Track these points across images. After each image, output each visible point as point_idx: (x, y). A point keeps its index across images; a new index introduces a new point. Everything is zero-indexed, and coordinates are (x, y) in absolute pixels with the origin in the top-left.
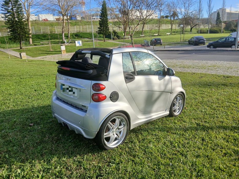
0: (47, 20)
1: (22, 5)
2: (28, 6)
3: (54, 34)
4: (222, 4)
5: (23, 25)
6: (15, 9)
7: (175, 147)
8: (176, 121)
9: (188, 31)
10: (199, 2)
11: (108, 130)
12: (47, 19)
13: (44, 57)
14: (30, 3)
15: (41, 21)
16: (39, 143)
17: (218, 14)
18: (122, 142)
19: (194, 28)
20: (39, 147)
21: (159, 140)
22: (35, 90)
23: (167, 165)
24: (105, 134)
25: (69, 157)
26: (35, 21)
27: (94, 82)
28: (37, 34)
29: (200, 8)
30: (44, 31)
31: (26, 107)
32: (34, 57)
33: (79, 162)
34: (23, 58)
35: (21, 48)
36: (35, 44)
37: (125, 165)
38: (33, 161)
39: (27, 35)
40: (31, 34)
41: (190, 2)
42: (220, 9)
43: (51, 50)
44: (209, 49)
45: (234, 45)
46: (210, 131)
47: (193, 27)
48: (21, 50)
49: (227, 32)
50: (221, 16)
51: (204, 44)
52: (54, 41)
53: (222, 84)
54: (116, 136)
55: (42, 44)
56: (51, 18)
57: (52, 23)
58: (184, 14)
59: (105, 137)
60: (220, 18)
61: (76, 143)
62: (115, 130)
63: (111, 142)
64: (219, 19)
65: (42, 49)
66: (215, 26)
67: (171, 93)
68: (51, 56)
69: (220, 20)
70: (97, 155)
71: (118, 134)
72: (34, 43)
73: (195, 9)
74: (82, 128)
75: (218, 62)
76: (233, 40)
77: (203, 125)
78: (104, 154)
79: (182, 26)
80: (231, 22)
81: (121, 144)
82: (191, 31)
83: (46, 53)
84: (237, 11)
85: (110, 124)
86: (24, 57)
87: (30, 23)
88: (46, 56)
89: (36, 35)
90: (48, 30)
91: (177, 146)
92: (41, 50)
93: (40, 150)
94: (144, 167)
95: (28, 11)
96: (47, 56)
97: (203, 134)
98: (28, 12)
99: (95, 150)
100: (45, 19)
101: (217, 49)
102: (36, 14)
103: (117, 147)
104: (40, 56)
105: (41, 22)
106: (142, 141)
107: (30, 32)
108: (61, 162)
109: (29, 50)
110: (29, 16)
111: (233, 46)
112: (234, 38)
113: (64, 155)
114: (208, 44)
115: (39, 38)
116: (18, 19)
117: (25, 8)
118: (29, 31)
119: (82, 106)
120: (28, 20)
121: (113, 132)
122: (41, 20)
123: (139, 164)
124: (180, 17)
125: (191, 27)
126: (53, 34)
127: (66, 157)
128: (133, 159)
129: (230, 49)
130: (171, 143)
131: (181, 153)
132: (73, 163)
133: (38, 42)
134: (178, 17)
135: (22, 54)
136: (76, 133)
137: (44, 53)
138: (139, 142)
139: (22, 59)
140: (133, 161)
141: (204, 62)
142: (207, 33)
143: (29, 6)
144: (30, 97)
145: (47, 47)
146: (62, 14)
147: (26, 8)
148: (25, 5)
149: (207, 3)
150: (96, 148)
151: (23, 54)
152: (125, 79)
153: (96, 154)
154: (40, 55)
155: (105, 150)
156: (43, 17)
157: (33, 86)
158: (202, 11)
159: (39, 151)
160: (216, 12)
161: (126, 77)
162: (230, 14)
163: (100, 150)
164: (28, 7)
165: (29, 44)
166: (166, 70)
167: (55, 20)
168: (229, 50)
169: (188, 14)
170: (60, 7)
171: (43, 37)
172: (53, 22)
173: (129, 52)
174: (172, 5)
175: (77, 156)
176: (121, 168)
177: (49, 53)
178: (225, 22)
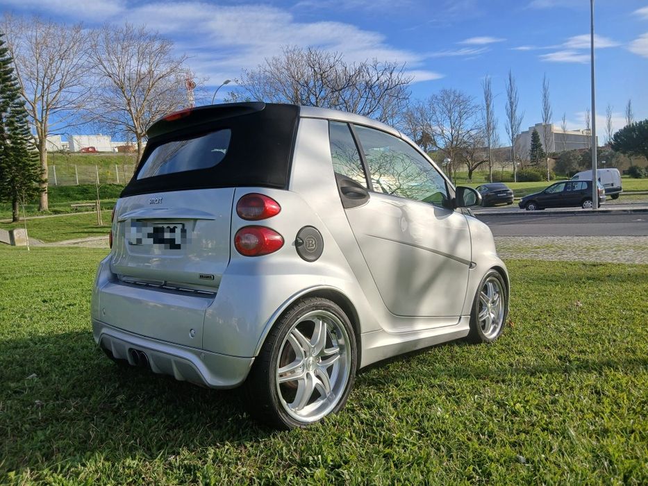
0: (94, 151)
1: (27, 107)
2: (43, 110)
3: (110, 185)
4: (543, 112)
5: (26, 157)
6: (5, 117)
7: (515, 413)
8: (495, 353)
9: (462, 179)
10: (485, 108)
11: (290, 356)
12: (94, 148)
13: (79, 240)
14: (49, 102)
15: (78, 152)
16: (42, 424)
17: (535, 136)
18: (338, 404)
19: (476, 170)
20: (40, 433)
21: (458, 398)
22: (44, 301)
23: (511, 462)
24: (280, 371)
25: (151, 456)
26: (61, 152)
27: (243, 191)
28: (64, 184)
29: (488, 120)
30: (84, 177)
31: (10, 337)
32: (51, 241)
33: (188, 469)
34: (18, 244)
35: (15, 220)
36: (56, 208)
37: (363, 469)
38: (12, 474)
39: (35, 184)
40: (46, 181)
41: (464, 108)
42: (537, 125)
43: (102, 224)
44: (524, 211)
45: (590, 199)
46: (606, 370)
47: (475, 168)
48: (14, 223)
49: (561, 178)
50: (542, 141)
51: (509, 204)
52: (110, 203)
53: (588, 278)
54: (315, 381)
55: (77, 210)
56: (104, 144)
57: (107, 157)
58: (450, 137)
59: (279, 380)
60: (541, 145)
61: (175, 416)
62: (311, 359)
63: (300, 402)
64: (537, 147)
65: (75, 220)
66: (529, 163)
67: (471, 266)
68: (99, 238)
69: (542, 150)
70: (252, 446)
71: (324, 375)
72: (54, 206)
73: (478, 123)
74: (198, 355)
75: (556, 238)
76: (585, 186)
77: (578, 359)
78: (277, 441)
79: (449, 160)
80: (569, 152)
81: (336, 411)
82: (470, 178)
83: (86, 230)
84: (579, 131)
85: (295, 336)
86: (23, 241)
87: (45, 156)
88: (84, 237)
89: (62, 187)
90: (95, 175)
91: (522, 410)
92: (71, 225)
93: (41, 442)
94: (429, 471)
95: (41, 123)
96: (87, 239)
97: (592, 379)
98: (41, 126)
99: (244, 434)
100: (88, 148)
101: (547, 210)
102: (63, 131)
103: (322, 421)
104: (67, 239)
105: (77, 154)
106: (402, 402)
107: (45, 177)
108: (118, 474)
109: (38, 225)
110: (45, 136)
111: (588, 203)
112: (588, 182)
113: (131, 451)
114: (521, 200)
115: (68, 196)
116: (12, 143)
117: (35, 115)
118: (42, 174)
119: (201, 276)
120: (40, 146)
121: (306, 366)
122: (77, 149)
123: (412, 464)
124: (441, 143)
125: (469, 167)
126: (108, 186)
127: (137, 457)
128: (387, 451)
129: (580, 209)
130: (501, 405)
131: (545, 426)
132: (166, 473)
133: (65, 206)
134: (435, 144)
135: (15, 232)
136: (178, 376)
137: (79, 232)
138: (395, 406)
139: (15, 245)
140: (387, 457)
141: (521, 239)
142: (512, 181)
143: (47, 109)
144: (27, 315)
145: (90, 215)
146: (136, 132)
147: (37, 116)
148: (36, 110)
149: (505, 110)
150: (246, 427)
151: (20, 234)
152: (341, 193)
153: (248, 446)
154: (67, 235)
155: (280, 430)
156: (83, 141)
157: (38, 291)
158: (494, 128)
159: (39, 444)
160: (527, 132)
161: (342, 188)
162: (563, 137)
163: (260, 431)
164: (44, 112)
165: (39, 210)
166: (453, 195)
167: (117, 150)
168: (579, 212)
169: (460, 137)
170: (131, 114)
171: (80, 194)
172: (111, 155)
173: (348, 123)
174: (419, 115)
175: (179, 454)
176: (348, 477)
177: (95, 230)
178: (553, 156)
